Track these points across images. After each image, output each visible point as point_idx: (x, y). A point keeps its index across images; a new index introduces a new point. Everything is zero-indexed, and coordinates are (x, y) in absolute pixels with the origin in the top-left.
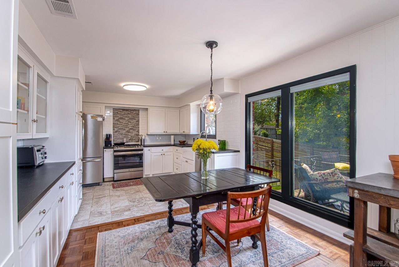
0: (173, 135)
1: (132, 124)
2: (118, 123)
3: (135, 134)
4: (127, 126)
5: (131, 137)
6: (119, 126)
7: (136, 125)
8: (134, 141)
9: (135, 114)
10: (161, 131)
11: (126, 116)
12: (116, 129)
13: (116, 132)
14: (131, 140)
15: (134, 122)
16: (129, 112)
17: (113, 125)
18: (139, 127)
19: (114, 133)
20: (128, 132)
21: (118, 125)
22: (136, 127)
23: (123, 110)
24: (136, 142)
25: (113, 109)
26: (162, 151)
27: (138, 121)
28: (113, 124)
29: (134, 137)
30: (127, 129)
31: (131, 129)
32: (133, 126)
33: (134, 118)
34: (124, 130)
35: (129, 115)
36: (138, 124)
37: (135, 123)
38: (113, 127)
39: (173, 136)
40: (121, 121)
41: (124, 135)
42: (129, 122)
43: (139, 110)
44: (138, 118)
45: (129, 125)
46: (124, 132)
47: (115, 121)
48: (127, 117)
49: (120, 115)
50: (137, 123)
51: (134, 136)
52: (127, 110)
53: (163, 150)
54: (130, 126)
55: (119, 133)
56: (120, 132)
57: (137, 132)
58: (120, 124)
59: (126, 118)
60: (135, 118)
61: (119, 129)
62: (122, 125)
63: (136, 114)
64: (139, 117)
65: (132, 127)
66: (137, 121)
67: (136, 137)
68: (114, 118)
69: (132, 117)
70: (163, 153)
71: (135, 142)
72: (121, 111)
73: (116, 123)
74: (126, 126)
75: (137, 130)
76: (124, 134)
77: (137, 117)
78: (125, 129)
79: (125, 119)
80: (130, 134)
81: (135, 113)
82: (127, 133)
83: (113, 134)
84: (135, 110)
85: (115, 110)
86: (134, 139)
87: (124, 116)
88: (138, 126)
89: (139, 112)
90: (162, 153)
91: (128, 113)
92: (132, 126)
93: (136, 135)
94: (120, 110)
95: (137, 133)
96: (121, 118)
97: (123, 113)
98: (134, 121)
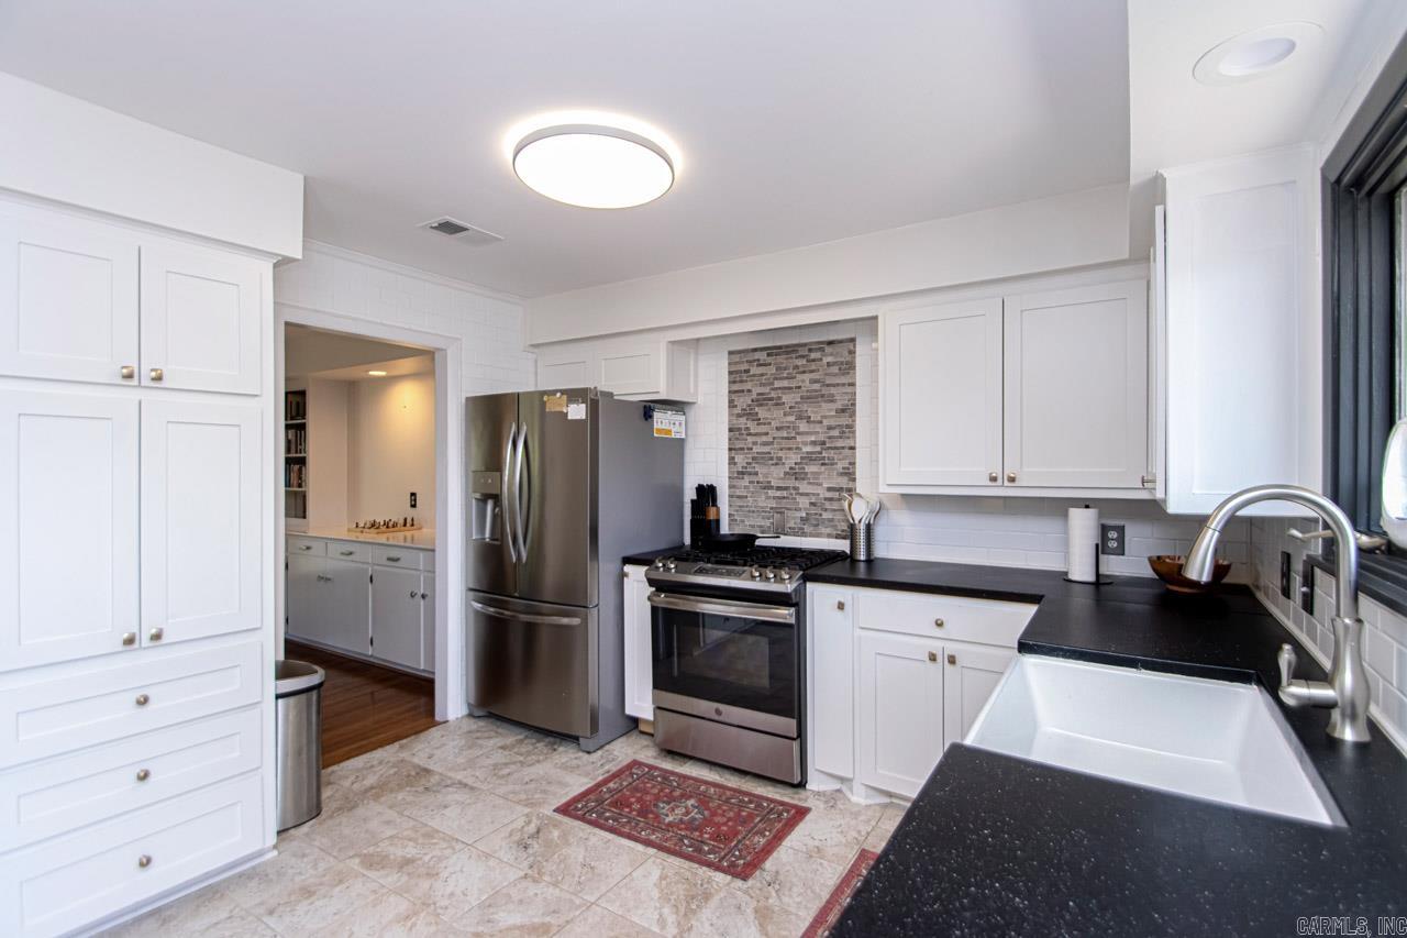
0: (1086, 504)
1: (818, 428)
2: (750, 424)
3: (829, 489)
4: (791, 444)
5: (811, 504)
6: (755, 443)
7: (836, 433)
8: (828, 530)
9: (829, 364)
10: (968, 473)
11: (785, 383)
12: (739, 459)
13: (743, 473)
14: (811, 523)
15: (825, 417)
16: (800, 362)
17: (730, 440)
18: (853, 448)
19: (735, 482)
20: (796, 474)
21: (750, 439)
22: (840, 443)
23: (772, 351)
24: (838, 537)
25: (730, 353)
26: (937, 632)
27: (849, 410)
28: (731, 430)
29: (828, 505)
30: (792, 459)
31: (810, 458)
32: (821, 437)
33: (825, 391)
34: (779, 462)
35: (799, 377)
36: (851, 427)
37: (833, 422)
38: (730, 449)
39: (1091, 513)
40: (762, 413)
41: (778, 494)
42: (800, 418)
43: (853, 340)
44: (849, 389)
45: (799, 438)
46: (775, 475)
47: (739, 416)
48: (790, 388)
49: (762, 385)
50: (844, 420)
51: (826, 499)
52: (790, 350)
53: (939, 624)
54: (805, 444)
55: (755, 479)
56: (756, 474)
57: (842, 474)
58: (756, 435)
59: (787, 398)
60: (833, 390)
61: (753, 458)
62: (764, 439)
63: (835, 369)
64: (853, 385)
65: (818, 449)
66: (843, 411)
67: (835, 506)
68: (732, 405)
69: (816, 386)
70: (951, 648)
71: (829, 536)
72: (762, 356)
73: (739, 429)
74: (785, 444)
75: (840, 466)
76: (779, 488)
77: (844, 385)
78: (780, 459)
79: (779, 404)
80: (804, 487)
81: (830, 359)
82: (791, 483)
83: (731, 487)
84: (830, 343)
85: (736, 358)
86: (825, 515)
87: (777, 384)
88: (849, 443)
89: (852, 352)
90: (936, 646)
91: (797, 367)
92: (814, 443)
93: (836, 495)
94: (757, 355)
95: (843, 482)
96: (762, 400)
97: (772, 370)
98: (827, 409)
